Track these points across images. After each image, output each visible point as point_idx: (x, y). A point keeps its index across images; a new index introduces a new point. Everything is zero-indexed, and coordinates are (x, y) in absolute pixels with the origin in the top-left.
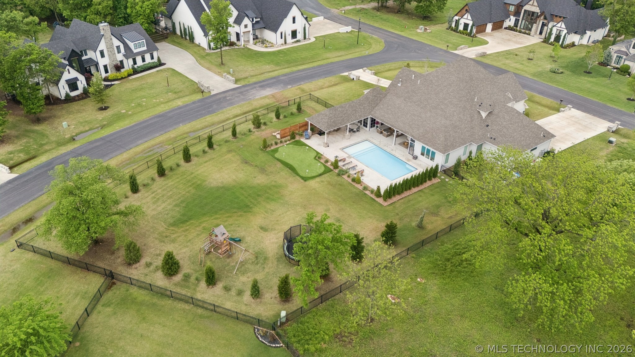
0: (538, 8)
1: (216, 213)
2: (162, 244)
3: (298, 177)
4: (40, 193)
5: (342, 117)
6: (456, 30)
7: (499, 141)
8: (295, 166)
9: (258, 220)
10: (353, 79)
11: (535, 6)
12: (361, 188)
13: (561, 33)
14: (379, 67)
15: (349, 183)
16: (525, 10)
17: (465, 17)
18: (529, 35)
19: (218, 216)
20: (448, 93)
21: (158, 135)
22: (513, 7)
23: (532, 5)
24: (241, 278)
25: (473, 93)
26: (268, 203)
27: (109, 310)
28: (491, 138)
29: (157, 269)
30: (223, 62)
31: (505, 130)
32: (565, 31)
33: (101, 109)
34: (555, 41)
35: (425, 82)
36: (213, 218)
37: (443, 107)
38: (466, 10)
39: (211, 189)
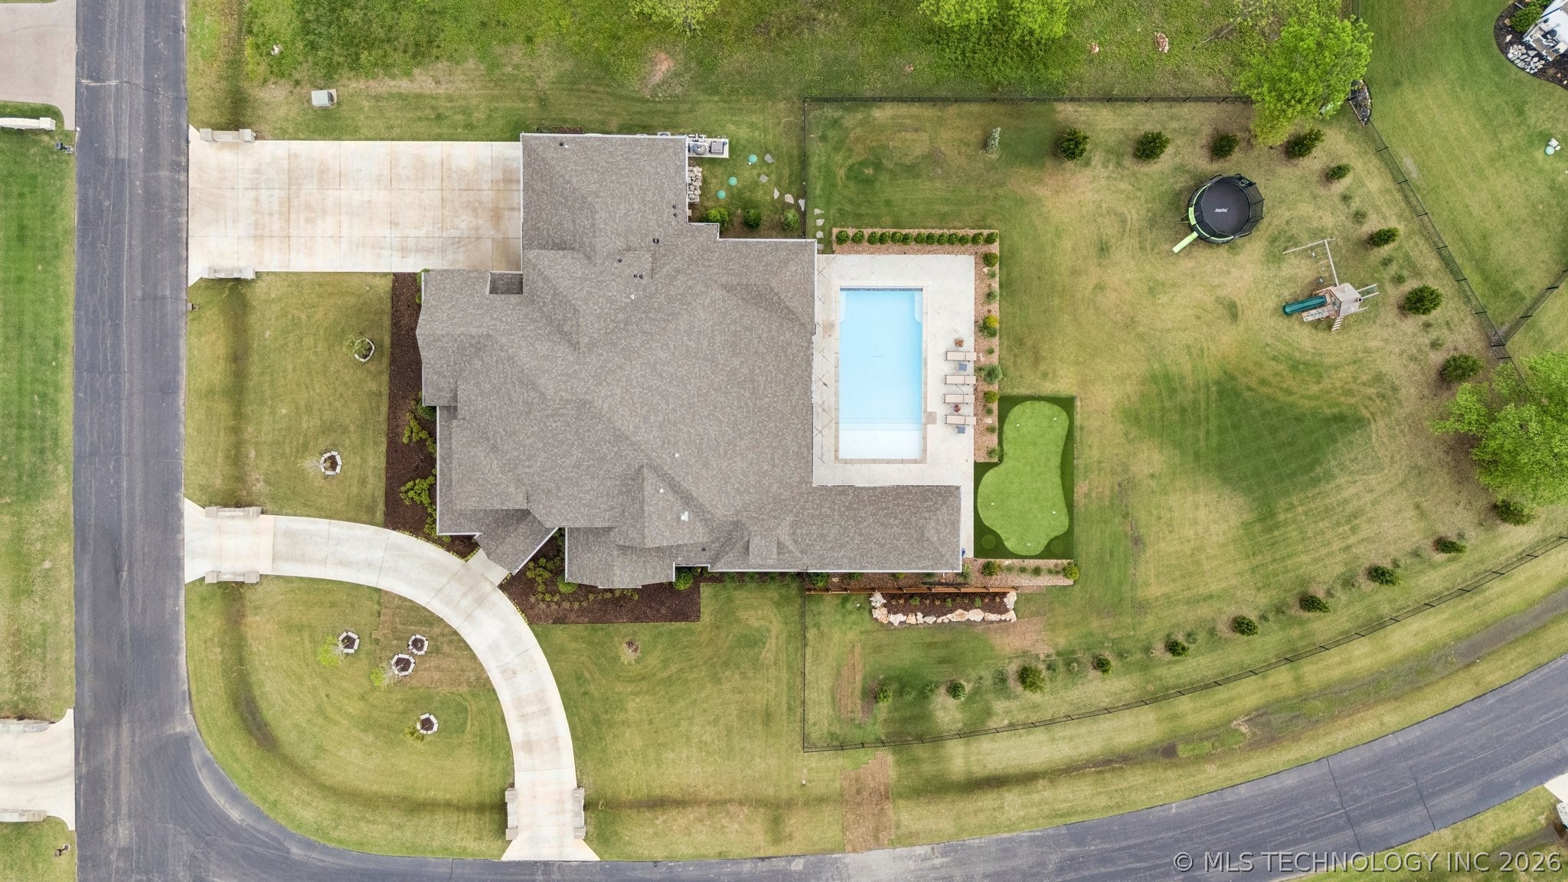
1: (1279, 411)
2: (1397, 382)
3: (1077, 423)
8: (1056, 461)
9: (1226, 341)
12: (995, 307)
19: (1280, 396)
26: (1182, 378)
27: (1520, 285)
36: (1291, 399)
39: (1249, 490)
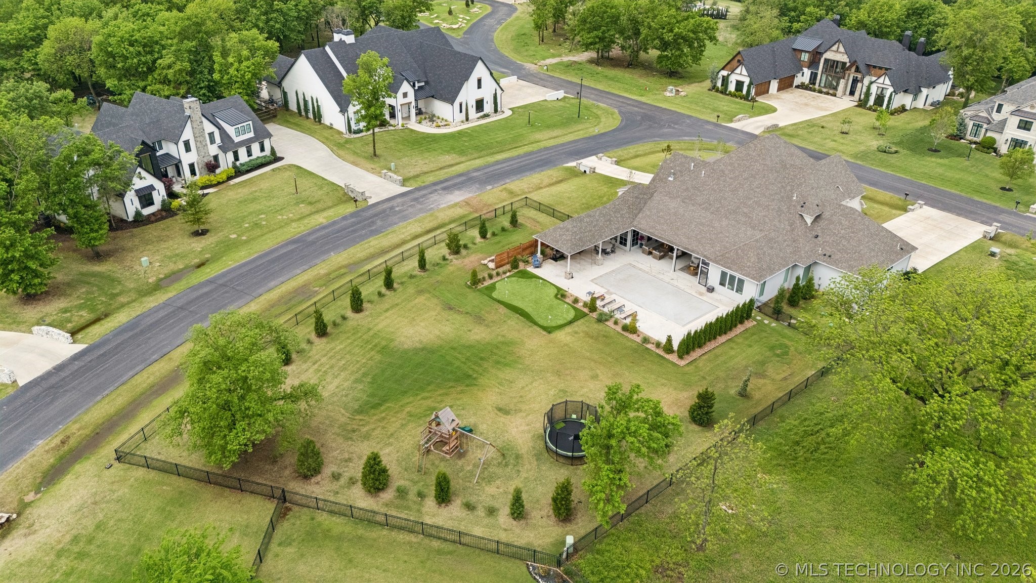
0: (846, 56)
1: (422, 389)
2: (350, 443)
3: (535, 327)
4: (131, 373)
5: (591, 231)
6: (724, 91)
7: (837, 260)
8: (528, 310)
9: (490, 398)
10: (585, 171)
11: (840, 52)
12: (639, 340)
13: (884, 92)
14: (622, 152)
15: (618, 332)
16: (826, 60)
17: (738, 71)
18: (835, 95)
19: (426, 394)
20: (752, 190)
21: (299, 271)
22: (807, 55)
23: (837, 51)
24: (487, 489)
25: (789, 188)
26: (499, 369)
27: (291, 550)
28: (825, 255)
29: (352, 482)
30: (377, 153)
31: (844, 242)
32: (891, 89)
33: (197, 234)
34: (874, 104)
35: (712, 173)
36: (419, 397)
37: (745, 210)
38: (739, 61)
39: (406, 352)
